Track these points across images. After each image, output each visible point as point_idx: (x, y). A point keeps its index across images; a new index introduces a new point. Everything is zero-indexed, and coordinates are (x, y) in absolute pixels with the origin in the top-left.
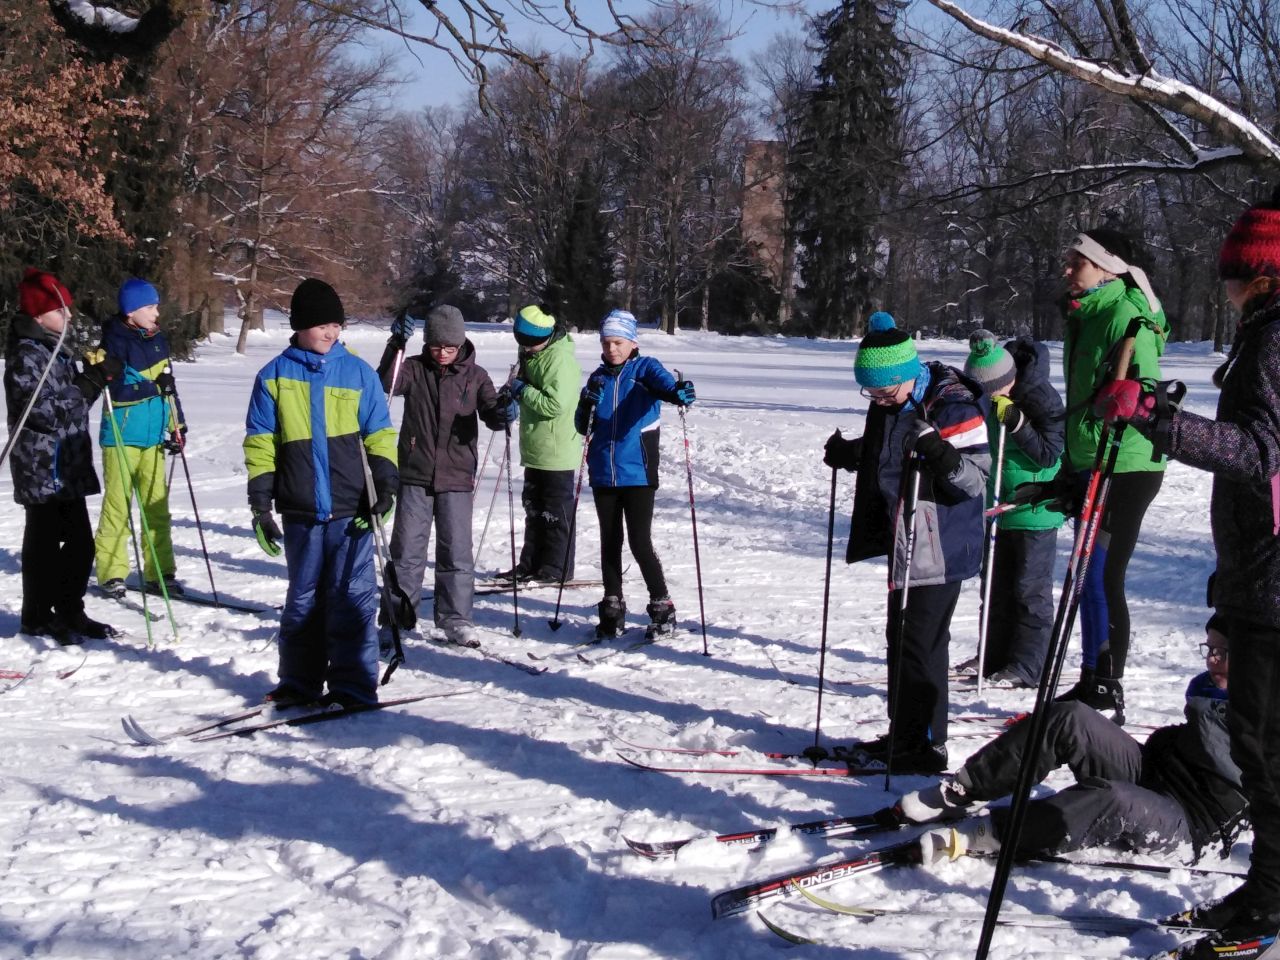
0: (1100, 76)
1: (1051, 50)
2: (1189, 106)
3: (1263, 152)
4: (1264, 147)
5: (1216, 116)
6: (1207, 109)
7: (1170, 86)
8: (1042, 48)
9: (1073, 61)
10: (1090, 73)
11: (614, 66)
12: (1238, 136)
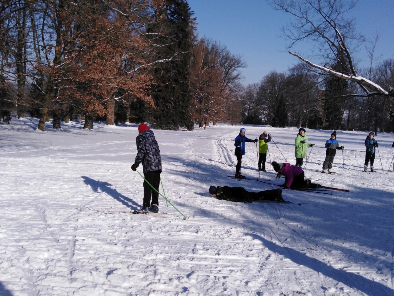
0: (342, 76)
1: (331, 70)
2: (363, 82)
3: (381, 92)
4: (382, 91)
5: (370, 84)
6: (368, 83)
7: (359, 78)
8: (329, 70)
9: (336, 73)
10: (340, 75)
11: (290, 75)
12: (376, 89)
